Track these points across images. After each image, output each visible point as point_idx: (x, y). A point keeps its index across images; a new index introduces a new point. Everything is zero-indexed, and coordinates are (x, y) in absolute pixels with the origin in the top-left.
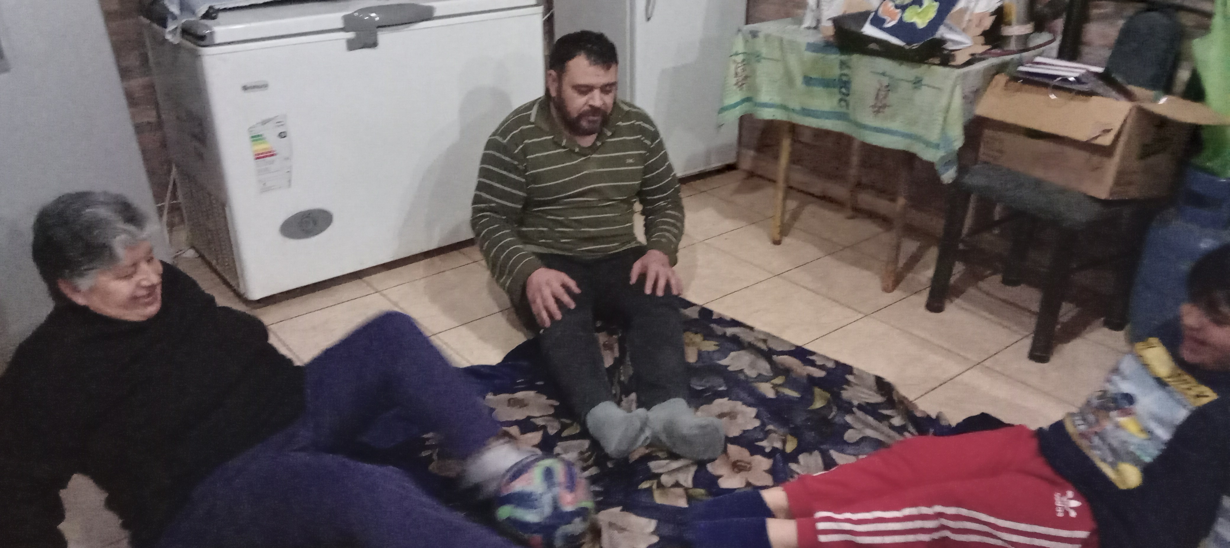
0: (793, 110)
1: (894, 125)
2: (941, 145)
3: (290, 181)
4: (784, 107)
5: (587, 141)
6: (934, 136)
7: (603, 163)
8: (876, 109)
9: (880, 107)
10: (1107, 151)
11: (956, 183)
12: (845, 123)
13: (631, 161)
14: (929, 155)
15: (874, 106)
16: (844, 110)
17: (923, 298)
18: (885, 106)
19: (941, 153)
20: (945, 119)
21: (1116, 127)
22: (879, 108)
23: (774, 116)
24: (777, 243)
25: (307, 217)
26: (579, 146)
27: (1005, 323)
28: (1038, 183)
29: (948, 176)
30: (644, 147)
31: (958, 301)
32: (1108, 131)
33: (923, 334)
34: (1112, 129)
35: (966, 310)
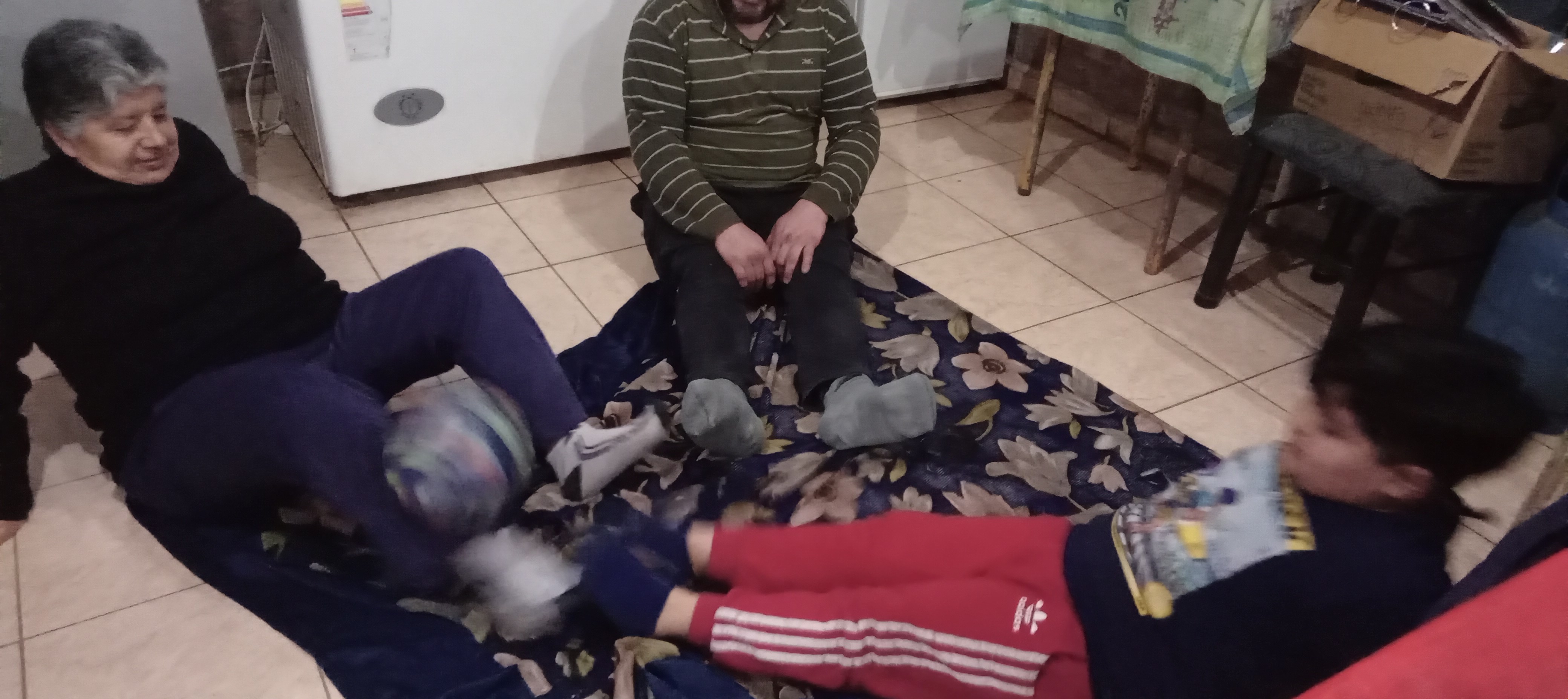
0: (1057, 14)
1: (1182, 48)
2: (1233, 82)
3: (388, 49)
4: (1046, 9)
5: (754, 32)
6: (1226, 68)
7: (773, 62)
8: (1159, 23)
9: (1165, 21)
10: (1457, 112)
11: (1250, 135)
12: (1121, 38)
13: (807, 61)
14: (1215, 94)
15: (1156, 19)
16: (1120, 20)
17: (1193, 288)
18: (1171, 19)
19: (1231, 93)
20: (1242, 47)
21: (1473, 79)
22: (1161, 23)
23: (1033, 19)
24: (1024, 193)
25: (409, 98)
26: (744, 38)
27: (1296, 332)
28: (1361, 147)
29: (1240, 125)
30: (828, 43)
31: (1241, 296)
32: (1461, 84)
33: (1177, 334)
34: (1466, 82)
35: (1249, 309)
